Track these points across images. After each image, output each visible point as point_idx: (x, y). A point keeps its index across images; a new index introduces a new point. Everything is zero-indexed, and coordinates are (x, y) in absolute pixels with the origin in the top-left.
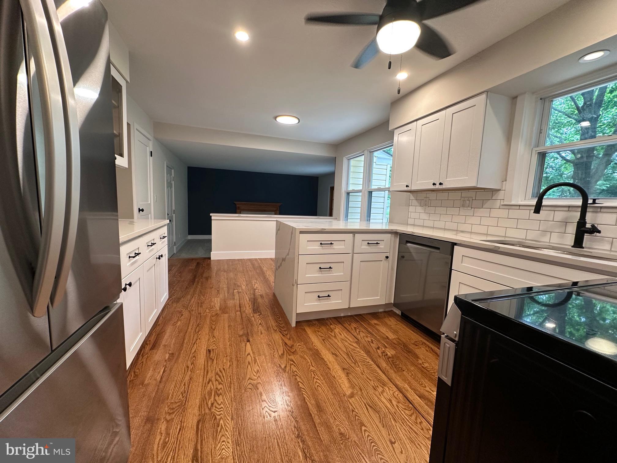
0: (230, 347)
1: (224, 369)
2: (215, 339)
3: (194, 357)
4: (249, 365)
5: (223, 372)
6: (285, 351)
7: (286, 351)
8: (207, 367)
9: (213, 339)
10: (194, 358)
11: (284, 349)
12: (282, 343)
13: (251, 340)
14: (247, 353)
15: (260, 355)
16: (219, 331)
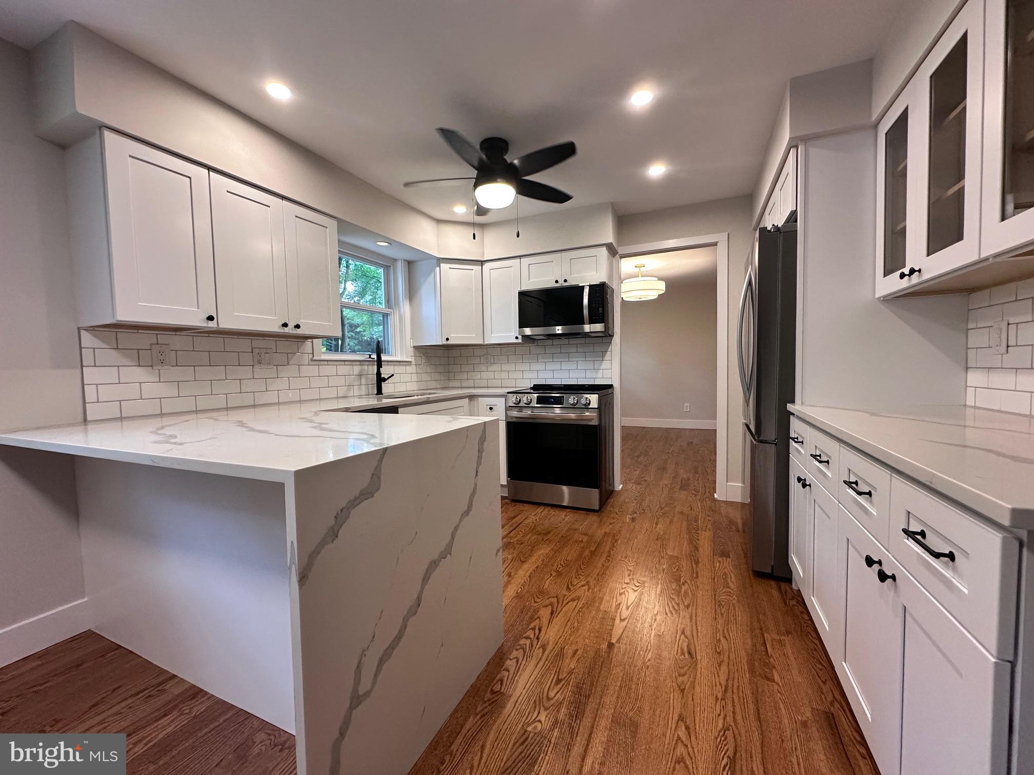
0: (649, 648)
1: (667, 614)
2: (680, 679)
3: (719, 653)
4: (629, 605)
5: (667, 611)
6: (565, 603)
7: (563, 603)
8: (692, 625)
9: (683, 682)
10: (718, 651)
11: (563, 605)
12: (556, 617)
13: (604, 646)
14: (624, 623)
15: (605, 611)
16: (667, 705)
